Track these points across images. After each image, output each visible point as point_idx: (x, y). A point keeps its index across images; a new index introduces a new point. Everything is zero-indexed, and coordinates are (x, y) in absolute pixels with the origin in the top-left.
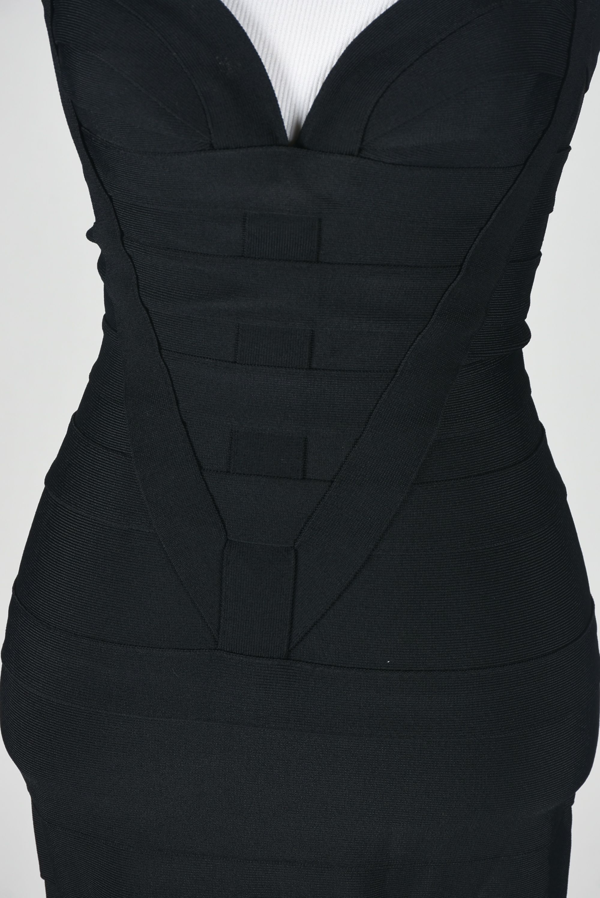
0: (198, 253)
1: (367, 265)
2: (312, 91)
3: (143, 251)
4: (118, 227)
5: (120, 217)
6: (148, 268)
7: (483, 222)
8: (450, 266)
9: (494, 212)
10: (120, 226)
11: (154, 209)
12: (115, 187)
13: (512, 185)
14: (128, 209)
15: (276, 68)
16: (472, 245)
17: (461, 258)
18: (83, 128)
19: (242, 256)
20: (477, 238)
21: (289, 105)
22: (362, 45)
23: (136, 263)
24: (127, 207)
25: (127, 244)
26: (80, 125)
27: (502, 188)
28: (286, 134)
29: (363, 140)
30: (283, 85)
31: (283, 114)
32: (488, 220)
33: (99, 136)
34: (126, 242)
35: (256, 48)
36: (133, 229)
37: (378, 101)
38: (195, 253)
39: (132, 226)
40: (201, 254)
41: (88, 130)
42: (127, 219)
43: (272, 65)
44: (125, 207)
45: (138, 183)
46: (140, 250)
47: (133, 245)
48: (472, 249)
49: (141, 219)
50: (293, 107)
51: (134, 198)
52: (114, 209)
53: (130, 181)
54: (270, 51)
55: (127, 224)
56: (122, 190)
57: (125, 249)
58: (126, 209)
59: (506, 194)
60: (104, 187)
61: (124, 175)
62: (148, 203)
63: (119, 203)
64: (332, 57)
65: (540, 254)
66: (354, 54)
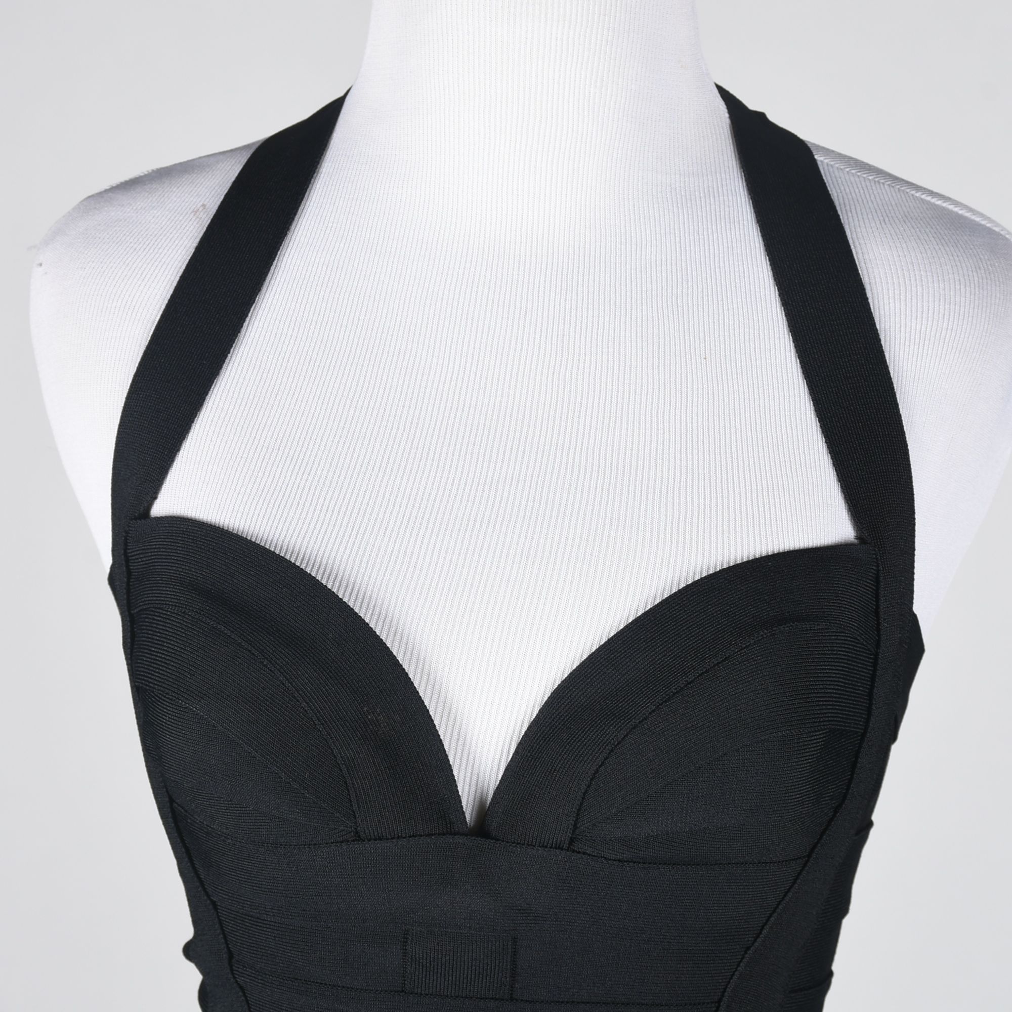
0: (339, 987)
1: (583, 1003)
2: (502, 755)
3: (259, 981)
4: (225, 945)
5: (229, 932)
6: (268, 1006)
7: (750, 939)
8: (703, 1003)
9: (766, 924)
10: (227, 945)
11: (275, 922)
12: (221, 890)
13: (791, 887)
14: (239, 921)
15: (450, 723)
16: (734, 972)
17: (718, 990)
18: (175, 805)
19: (403, 991)
20: (741, 961)
21: (469, 775)
22: (574, 689)
23: (250, 998)
24: (238, 918)
25: (237, 971)
26: (171, 801)
27: (776, 891)
28: (465, 817)
29: (575, 827)
30: (460, 748)
31: (460, 789)
32: (758, 937)
33: (197, 817)
34: (236, 967)
35: (421, 694)
36: (245, 950)
37: (597, 772)
38: (335, 986)
39: (245, 946)
40: (343, 987)
41: (183, 808)
42: (237, 935)
43: (445, 718)
44: (234, 918)
45: (253, 886)
46: (256, 980)
47: (245, 972)
48: (735, 977)
49: (258, 935)
50: (475, 778)
51: (247, 906)
52: (220, 921)
53: (242, 882)
54: (442, 699)
55: (238, 942)
56: (230, 895)
57: (235, 978)
58: (236, 920)
59: (783, 898)
60: (205, 890)
61: (233, 874)
62: (267, 915)
63: (226, 911)
64: (531, 706)
65: (831, 974)
66: (562, 702)
